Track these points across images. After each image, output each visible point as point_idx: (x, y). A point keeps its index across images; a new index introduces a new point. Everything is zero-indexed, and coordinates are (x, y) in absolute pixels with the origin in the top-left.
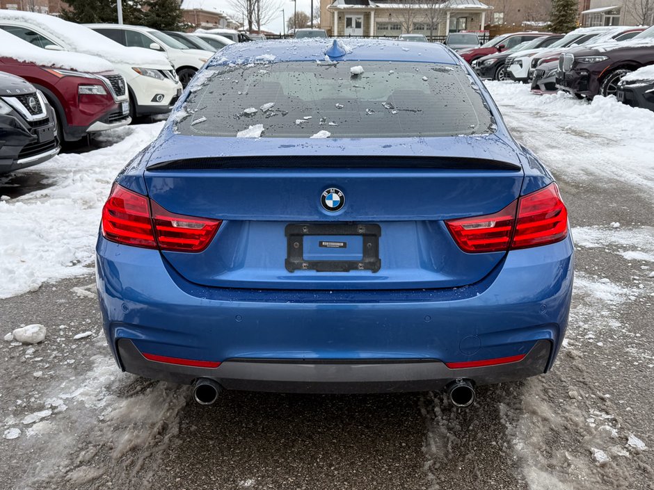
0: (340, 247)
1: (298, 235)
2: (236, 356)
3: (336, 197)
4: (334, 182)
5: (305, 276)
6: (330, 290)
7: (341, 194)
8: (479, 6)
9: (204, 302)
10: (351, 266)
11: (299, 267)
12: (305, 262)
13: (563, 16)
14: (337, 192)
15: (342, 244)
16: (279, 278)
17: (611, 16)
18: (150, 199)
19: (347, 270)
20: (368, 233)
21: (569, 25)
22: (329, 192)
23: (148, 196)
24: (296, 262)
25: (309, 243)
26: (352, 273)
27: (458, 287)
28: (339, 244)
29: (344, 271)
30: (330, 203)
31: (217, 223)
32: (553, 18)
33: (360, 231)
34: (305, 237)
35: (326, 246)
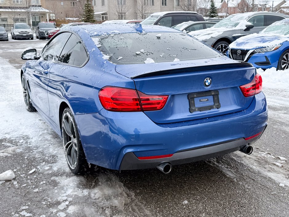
0: (206, 101)
1: (193, 98)
2: (180, 150)
3: (209, 81)
4: (209, 75)
5: (197, 114)
6: (206, 118)
7: (210, 80)
8: (45, 11)
9: (168, 129)
10: (211, 107)
11: (195, 111)
12: (197, 108)
13: (89, 15)
14: (209, 79)
15: (207, 100)
16: (188, 116)
17: (104, 16)
18: (137, 90)
19: (210, 109)
20: (215, 94)
21: (92, 19)
22: (207, 79)
23: (136, 89)
24: (194, 109)
25: (197, 100)
26: (212, 110)
27: (243, 110)
28: (206, 100)
29: (209, 110)
30: (207, 84)
31: (167, 97)
32: (84, 16)
33: (213, 94)
34: (195, 98)
35: (202, 101)
